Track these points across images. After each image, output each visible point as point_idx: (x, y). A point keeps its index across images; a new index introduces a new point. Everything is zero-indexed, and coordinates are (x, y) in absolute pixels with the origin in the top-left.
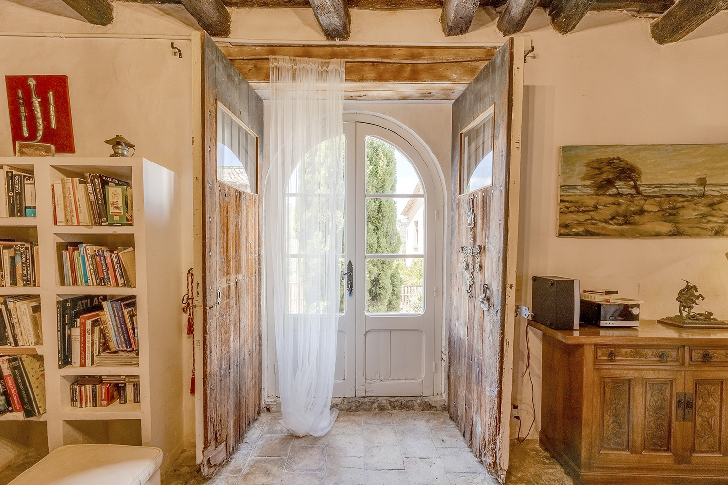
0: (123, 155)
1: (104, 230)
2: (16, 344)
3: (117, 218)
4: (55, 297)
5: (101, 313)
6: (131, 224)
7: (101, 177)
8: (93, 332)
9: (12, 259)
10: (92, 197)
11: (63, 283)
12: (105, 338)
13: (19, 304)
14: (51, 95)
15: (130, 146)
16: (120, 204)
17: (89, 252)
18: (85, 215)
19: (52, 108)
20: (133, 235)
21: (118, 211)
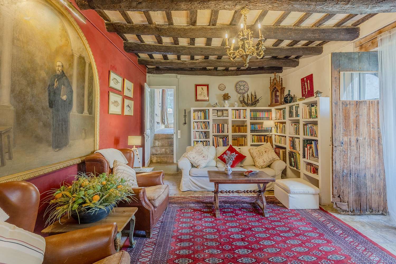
0: (318, 96)
1: (311, 120)
2: (296, 150)
3: (314, 116)
4: (302, 138)
5: (312, 145)
6: (317, 118)
7: (311, 104)
8: (310, 150)
9: (296, 128)
10: (309, 111)
11: (304, 135)
12: (313, 153)
13: (297, 139)
14: (309, 81)
15: (321, 93)
16: (314, 112)
17: (309, 126)
18: (308, 116)
19: (309, 85)
20: (317, 121)
21: (314, 114)
